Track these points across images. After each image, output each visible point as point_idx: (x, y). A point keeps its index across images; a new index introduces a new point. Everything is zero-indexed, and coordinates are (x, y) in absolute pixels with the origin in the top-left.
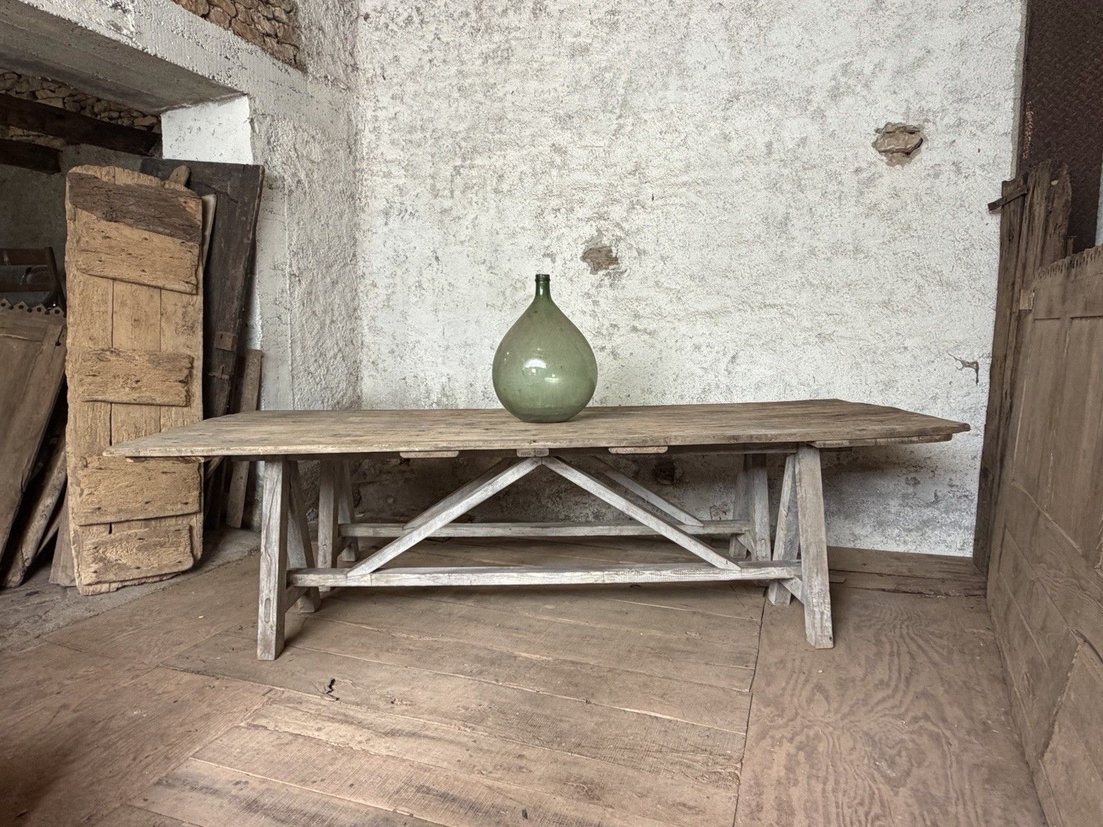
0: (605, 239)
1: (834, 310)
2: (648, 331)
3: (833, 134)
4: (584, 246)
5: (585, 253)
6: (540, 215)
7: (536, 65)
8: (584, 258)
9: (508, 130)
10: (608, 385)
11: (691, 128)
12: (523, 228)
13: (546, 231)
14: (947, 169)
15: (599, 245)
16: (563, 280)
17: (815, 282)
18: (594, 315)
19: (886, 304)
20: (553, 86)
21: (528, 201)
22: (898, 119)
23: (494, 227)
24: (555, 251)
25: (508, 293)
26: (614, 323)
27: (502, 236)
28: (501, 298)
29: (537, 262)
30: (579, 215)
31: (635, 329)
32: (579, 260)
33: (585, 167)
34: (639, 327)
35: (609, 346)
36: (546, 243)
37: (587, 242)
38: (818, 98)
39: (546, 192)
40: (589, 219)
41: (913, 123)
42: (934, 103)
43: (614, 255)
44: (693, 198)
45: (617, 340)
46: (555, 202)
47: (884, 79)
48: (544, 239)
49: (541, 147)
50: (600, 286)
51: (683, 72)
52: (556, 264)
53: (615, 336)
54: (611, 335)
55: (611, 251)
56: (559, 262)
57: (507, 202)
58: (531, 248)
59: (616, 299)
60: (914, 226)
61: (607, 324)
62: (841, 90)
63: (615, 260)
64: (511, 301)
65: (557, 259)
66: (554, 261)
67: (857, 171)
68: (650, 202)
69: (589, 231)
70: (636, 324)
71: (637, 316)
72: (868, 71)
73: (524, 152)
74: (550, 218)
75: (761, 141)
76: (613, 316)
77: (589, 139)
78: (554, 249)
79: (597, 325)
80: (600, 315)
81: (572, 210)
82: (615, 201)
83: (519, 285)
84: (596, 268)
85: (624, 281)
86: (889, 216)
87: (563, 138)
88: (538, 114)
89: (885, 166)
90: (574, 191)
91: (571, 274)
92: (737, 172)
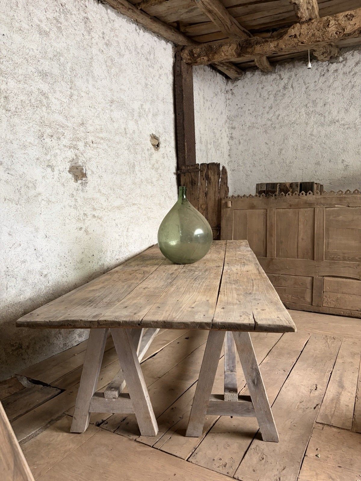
0: (79, 161)
1: (150, 207)
2: (99, 217)
3: (141, 132)
4: (69, 164)
5: (70, 168)
6: (41, 137)
7: (17, 25)
8: (69, 172)
9: (4, 63)
10: (83, 251)
11: (100, 109)
12: (30, 143)
13: (47, 150)
14: (165, 155)
15: (77, 165)
16: (59, 184)
17: (144, 194)
18: (75, 208)
19: (160, 204)
20: (32, 47)
21: (31, 124)
22: (154, 133)
23: (8, 137)
24: (54, 164)
25: (23, 191)
26: (85, 213)
27: (15, 146)
28: (18, 194)
29: (42, 170)
30: (64, 143)
31: (94, 216)
32: (68, 173)
33: (60, 113)
34: (96, 215)
35: (84, 227)
36: (48, 157)
37: (71, 161)
38: (136, 114)
39: (41, 121)
40: (70, 148)
41: (157, 136)
42: (161, 130)
43: (84, 172)
44: (106, 147)
45: (88, 223)
46: (49, 131)
47: (150, 116)
48: (46, 154)
49: (32, 87)
50: (78, 190)
51: (93, 77)
52: (55, 173)
53: (86, 221)
54: (84, 220)
55: (83, 169)
56: (56, 172)
57: (16, 120)
58: (38, 159)
59: (84, 197)
60: (162, 175)
61: (82, 213)
62: (141, 115)
63: (84, 175)
64: (25, 197)
65: (55, 169)
66: (53, 170)
67: (148, 150)
68: (92, 145)
69: (70, 154)
70: (94, 213)
71: (94, 209)
72: (147, 110)
73: (21, 86)
74: (48, 140)
75: (123, 126)
76: (85, 209)
77: (58, 95)
78: (54, 163)
79: (78, 214)
80: (79, 208)
81: (59, 138)
82: (79, 140)
83: (31, 185)
84: (76, 178)
85: (87, 188)
86: (157, 170)
87: (45, 87)
88: (25, 61)
89: (154, 150)
90: (58, 127)
91: (63, 181)
92: (117, 139)
